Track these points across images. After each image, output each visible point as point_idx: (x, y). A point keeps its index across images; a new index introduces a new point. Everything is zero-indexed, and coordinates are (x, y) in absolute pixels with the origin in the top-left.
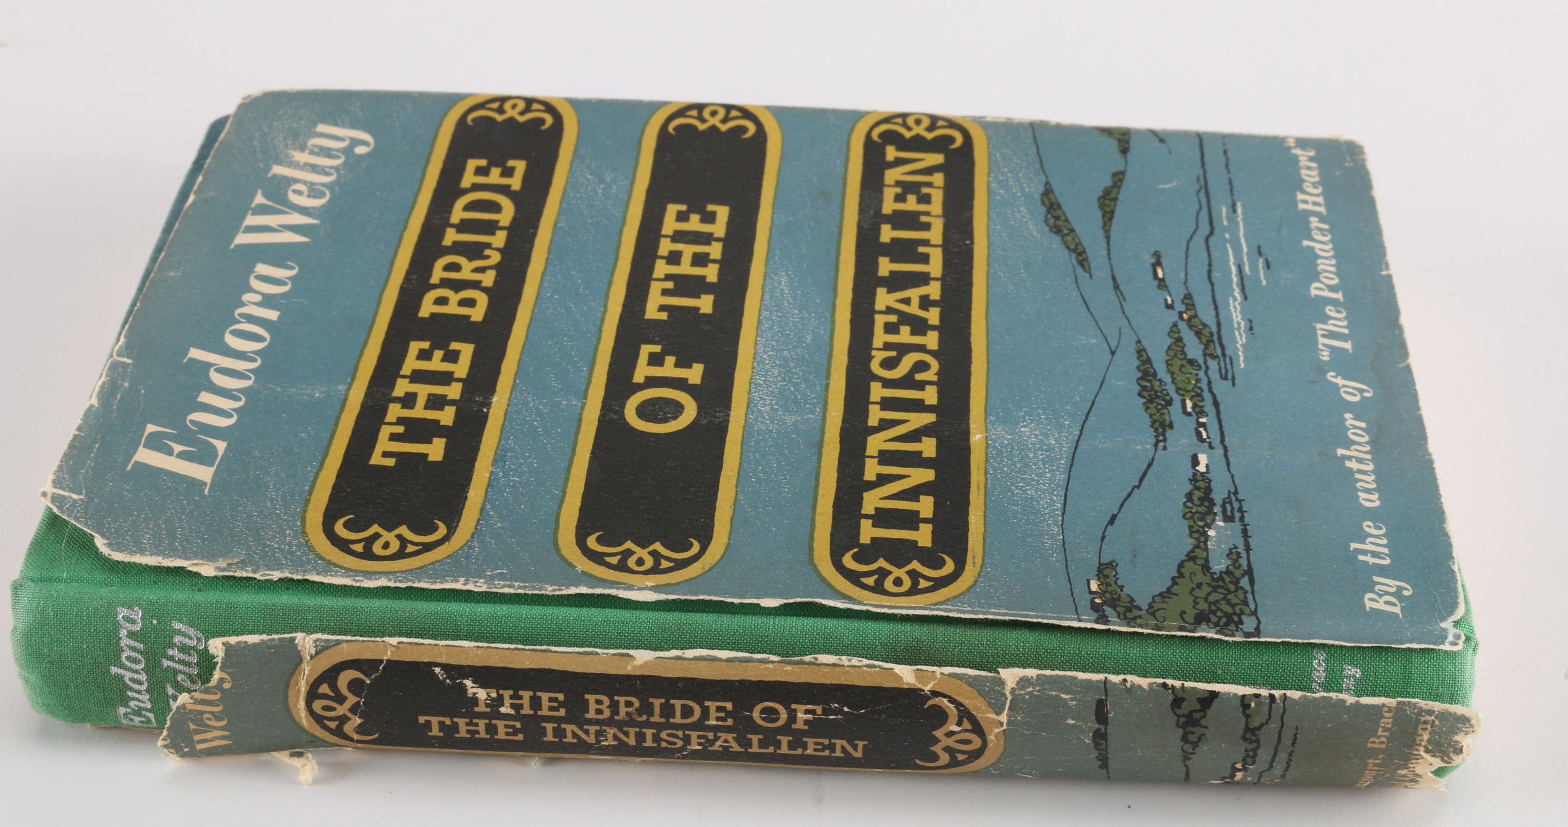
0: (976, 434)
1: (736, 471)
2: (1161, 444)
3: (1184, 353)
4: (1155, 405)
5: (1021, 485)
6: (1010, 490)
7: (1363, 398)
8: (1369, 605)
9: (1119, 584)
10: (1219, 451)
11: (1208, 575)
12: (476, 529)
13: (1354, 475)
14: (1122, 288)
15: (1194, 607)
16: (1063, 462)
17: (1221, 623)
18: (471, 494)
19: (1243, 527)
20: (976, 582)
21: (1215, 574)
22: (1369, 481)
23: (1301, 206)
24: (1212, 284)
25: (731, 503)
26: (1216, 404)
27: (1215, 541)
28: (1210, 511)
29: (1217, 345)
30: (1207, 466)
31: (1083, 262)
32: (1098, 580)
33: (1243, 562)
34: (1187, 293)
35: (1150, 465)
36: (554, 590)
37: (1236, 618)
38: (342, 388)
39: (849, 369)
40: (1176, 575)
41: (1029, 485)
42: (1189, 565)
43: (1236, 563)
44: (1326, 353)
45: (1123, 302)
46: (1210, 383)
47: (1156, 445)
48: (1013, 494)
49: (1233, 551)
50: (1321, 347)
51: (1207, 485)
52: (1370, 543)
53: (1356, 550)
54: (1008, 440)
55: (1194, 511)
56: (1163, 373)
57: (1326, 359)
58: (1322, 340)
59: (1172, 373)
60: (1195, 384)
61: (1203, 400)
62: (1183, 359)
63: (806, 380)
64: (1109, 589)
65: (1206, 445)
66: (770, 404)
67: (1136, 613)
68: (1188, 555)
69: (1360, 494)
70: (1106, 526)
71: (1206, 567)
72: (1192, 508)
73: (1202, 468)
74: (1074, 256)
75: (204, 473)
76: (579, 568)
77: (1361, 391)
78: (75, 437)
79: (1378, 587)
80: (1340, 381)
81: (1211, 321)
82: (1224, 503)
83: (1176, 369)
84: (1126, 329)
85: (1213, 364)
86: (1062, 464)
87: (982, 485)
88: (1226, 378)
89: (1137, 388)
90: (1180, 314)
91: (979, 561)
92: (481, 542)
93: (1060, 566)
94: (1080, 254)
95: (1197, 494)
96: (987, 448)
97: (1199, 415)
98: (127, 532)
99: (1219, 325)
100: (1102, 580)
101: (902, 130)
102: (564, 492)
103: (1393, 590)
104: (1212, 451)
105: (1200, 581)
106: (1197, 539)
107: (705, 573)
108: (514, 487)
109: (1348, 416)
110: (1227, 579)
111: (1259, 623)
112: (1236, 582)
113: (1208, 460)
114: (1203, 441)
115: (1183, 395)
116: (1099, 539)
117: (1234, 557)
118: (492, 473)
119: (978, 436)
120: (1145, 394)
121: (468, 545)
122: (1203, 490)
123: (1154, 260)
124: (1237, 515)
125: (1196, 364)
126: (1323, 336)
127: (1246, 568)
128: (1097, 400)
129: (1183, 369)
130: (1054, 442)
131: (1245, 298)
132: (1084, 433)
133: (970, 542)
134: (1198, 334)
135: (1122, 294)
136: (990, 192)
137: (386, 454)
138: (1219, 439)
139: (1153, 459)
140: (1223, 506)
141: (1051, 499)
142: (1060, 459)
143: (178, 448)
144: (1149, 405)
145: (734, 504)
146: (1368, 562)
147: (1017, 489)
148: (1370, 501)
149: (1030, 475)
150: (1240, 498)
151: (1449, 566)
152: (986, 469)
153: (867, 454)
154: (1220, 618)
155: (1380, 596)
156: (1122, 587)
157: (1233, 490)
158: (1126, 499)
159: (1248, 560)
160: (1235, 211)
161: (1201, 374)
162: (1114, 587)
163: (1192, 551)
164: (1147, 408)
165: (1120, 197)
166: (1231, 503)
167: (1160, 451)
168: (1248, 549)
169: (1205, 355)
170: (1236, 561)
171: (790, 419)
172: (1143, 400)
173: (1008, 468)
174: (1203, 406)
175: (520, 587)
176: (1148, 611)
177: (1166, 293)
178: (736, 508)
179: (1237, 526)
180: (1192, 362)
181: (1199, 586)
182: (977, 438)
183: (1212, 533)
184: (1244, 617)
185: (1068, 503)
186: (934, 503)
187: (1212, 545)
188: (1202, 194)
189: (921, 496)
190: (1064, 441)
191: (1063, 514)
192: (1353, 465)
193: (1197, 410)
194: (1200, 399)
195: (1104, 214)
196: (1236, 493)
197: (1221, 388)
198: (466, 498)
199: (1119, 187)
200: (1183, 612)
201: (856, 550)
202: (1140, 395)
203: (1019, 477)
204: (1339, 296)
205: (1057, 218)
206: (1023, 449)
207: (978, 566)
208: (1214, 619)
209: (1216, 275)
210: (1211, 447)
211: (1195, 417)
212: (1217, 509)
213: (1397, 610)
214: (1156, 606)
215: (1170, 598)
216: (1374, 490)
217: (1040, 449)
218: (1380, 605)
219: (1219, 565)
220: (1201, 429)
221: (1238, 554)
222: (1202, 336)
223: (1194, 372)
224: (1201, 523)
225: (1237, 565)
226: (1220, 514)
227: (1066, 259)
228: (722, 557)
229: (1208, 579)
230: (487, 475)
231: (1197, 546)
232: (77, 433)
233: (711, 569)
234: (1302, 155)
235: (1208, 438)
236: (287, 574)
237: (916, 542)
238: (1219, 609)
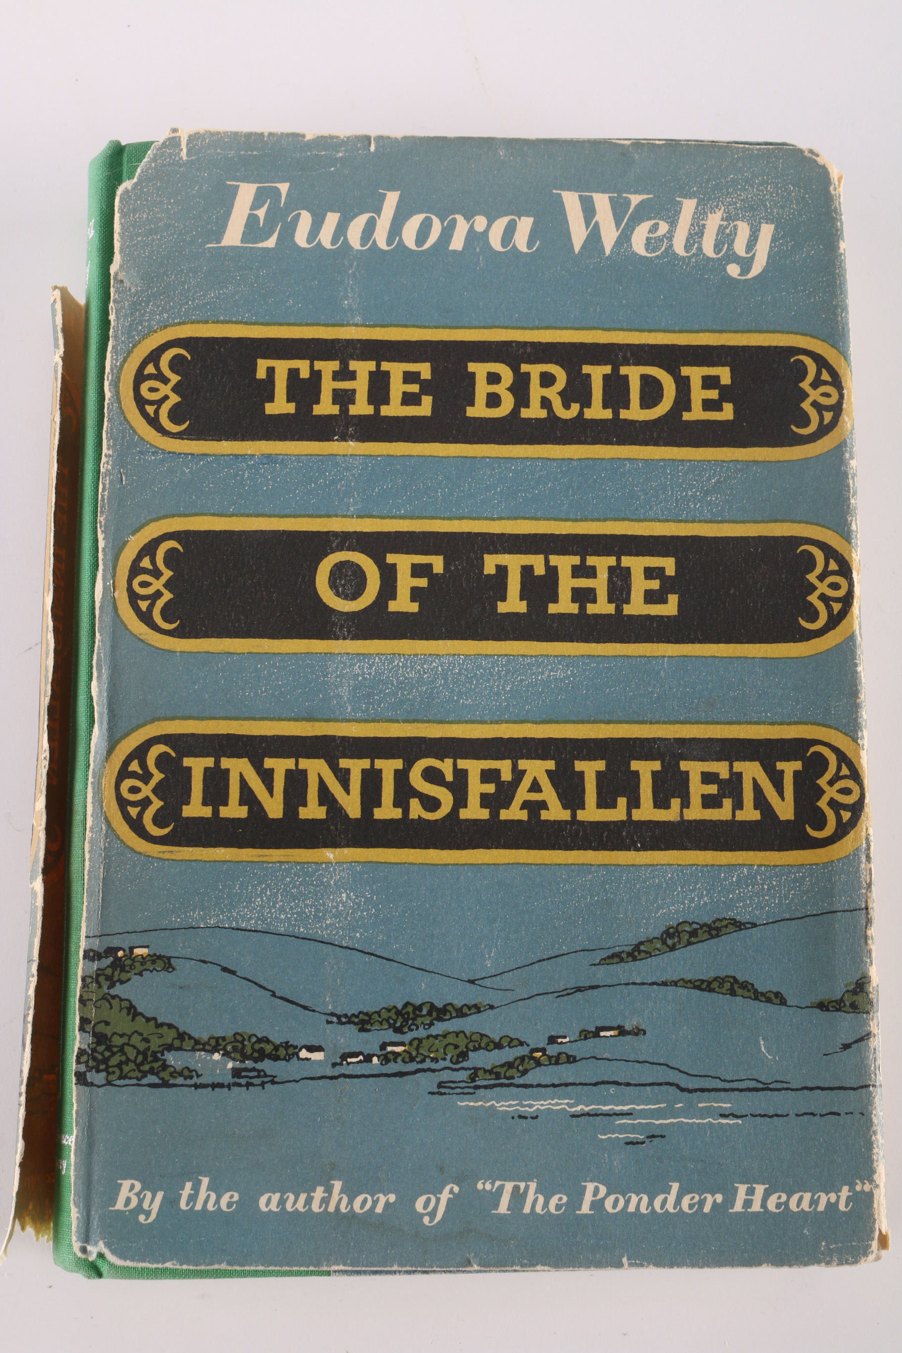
0: (334, 854)
1: (268, 651)
2: (335, 1019)
3: (475, 1049)
4: (395, 1017)
5: (268, 893)
6: (260, 883)
7: (422, 1216)
8: (126, 1184)
9: (144, 973)
10: (329, 1072)
11: (161, 1049)
12: (180, 454)
13: (304, 1192)
14: (579, 995)
15: (115, 1033)
16: (302, 930)
17: (96, 1055)
18: (224, 443)
19: (226, 1084)
20: (140, 853)
21: (163, 1054)
22: (296, 1203)
23: (742, 1189)
24: (596, 1084)
25: (226, 650)
26: (401, 1074)
27: (205, 1058)
28: (244, 1057)
29: (492, 1082)
30: (307, 1059)
31: (616, 957)
32: (149, 955)
33: (180, 1080)
34: (578, 1059)
35: (305, 1008)
36: (100, 522)
37: (102, 1067)
38: (358, 319)
39: (423, 739)
40: (159, 1021)
41: (269, 899)
42: (173, 1033)
43: (175, 1074)
44: (488, 1186)
45: (556, 995)
46: (434, 1071)
47: (332, 1014)
48: (256, 886)
49: (194, 1073)
50: (498, 1183)
51: (282, 1057)
52: (208, 1197)
53: (200, 1182)
54: (328, 882)
55: (246, 1043)
56: (439, 1028)
57: (480, 1186)
58: (509, 1186)
59: (445, 1036)
60: (429, 1057)
61: (403, 1061)
62: (467, 1047)
63: (402, 702)
64: (137, 964)
65: (339, 1060)
66: (364, 673)
67: (105, 985)
68: (185, 1033)
69: (278, 1195)
70: (220, 965)
71: (170, 1048)
72: (249, 1041)
73: (304, 1054)
74: (629, 949)
75: (233, 236)
76: (132, 538)
77: (432, 1214)
78: (262, 134)
79: (149, 1195)
80: (445, 1196)
81: (529, 1078)
82: (259, 1071)
83: (451, 1039)
84: (510, 996)
85: (463, 1075)
86: (299, 929)
87: (265, 859)
88: (440, 1085)
89: (418, 1002)
90: (543, 1050)
91: (167, 856)
92: (163, 460)
93: (165, 923)
94: (630, 954)
95: (268, 1048)
96: (316, 863)
97: (382, 1058)
98: (146, 200)
99: (525, 1086)
100: (148, 959)
101: (828, 776)
102: (232, 515)
103: (146, 1206)
104: (330, 1066)
105: (152, 1041)
106: (208, 1043)
107: (136, 636)
108: (236, 475)
109: (392, 1198)
110: (156, 1065)
111: (99, 1087)
112: (152, 1071)
113: (315, 1061)
114: (344, 1057)
115: (411, 1044)
116: (203, 958)
117: (186, 1073)
118: (253, 455)
119: (332, 856)
120: (410, 1009)
121: (156, 450)
122: (274, 1052)
123: (628, 1027)
124: (243, 1081)
125: (460, 1060)
126: (516, 1188)
127: (171, 1082)
128: (396, 964)
129: (451, 1047)
130: (328, 922)
131: (573, 1116)
132: (344, 950)
133: (190, 849)
134: (510, 1065)
135: (568, 994)
136: (731, 867)
137: (271, 371)
138: (347, 1073)
139: (314, 1011)
140: (254, 1069)
141: (251, 918)
142: (306, 928)
143: (261, 213)
144: (394, 1011)
145: (225, 653)
146: (183, 1189)
147: (262, 889)
148: (269, 1202)
149: (281, 901)
150: (266, 1086)
151: (172, 1260)
152: (287, 862)
153: (300, 759)
154: (102, 1054)
155: (138, 1194)
156: (141, 974)
157: (276, 1079)
158: (256, 983)
159: (182, 1085)
160: (723, 1116)
161: (442, 1064)
162: (139, 967)
163: (190, 1037)
164: (389, 1010)
165: (738, 999)
166: (258, 1077)
167: (324, 1017)
168: (196, 1086)
169: (476, 1070)
170: (181, 1074)
171: (344, 692)
172: (400, 1007)
173: (291, 882)
174: (396, 1062)
175: (103, 496)
176: (108, 994)
177: (576, 1037)
178: (221, 655)
179: (228, 1079)
180: (464, 1056)
181: (146, 1040)
182: (330, 854)
183: (217, 1056)
184: (104, 1074)
185: (247, 933)
186: (239, 819)
187: (200, 1056)
188: (752, 1084)
189: (246, 807)
190: (331, 931)
191: (233, 929)
192: (319, 1193)
193: (391, 1056)
194: (407, 1060)
195: (709, 983)
196: (273, 1082)
197: (428, 1081)
198: (220, 440)
199: (756, 999)
200: (107, 1023)
201: (174, 755)
202: (407, 1004)
203: (278, 890)
204: (585, 1209)
205: (694, 933)
206: (316, 895)
207: (161, 855)
208: (101, 1048)
209: (612, 1089)
210: (334, 1065)
211: (379, 1053)
212: (249, 1064)
213: (120, 1205)
214: (115, 1002)
215: (128, 1014)
216: (284, 1208)
217: (317, 911)
218: (124, 1193)
219: (172, 1059)
220: (361, 1057)
221: (191, 1077)
222: (506, 1068)
223: (448, 1057)
224: (229, 1048)
225: (175, 1075)
226: (243, 1066)
227: (625, 939)
228: (157, 648)
229: (154, 1047)
230: (249, 452)
231: (197, 1042)
232: (266, 134)
233: (142, 641)
234: (838, 1197)
235: (349, 1064)
236: (112, 323)
237: (188, 803)
238: (113, 1054)
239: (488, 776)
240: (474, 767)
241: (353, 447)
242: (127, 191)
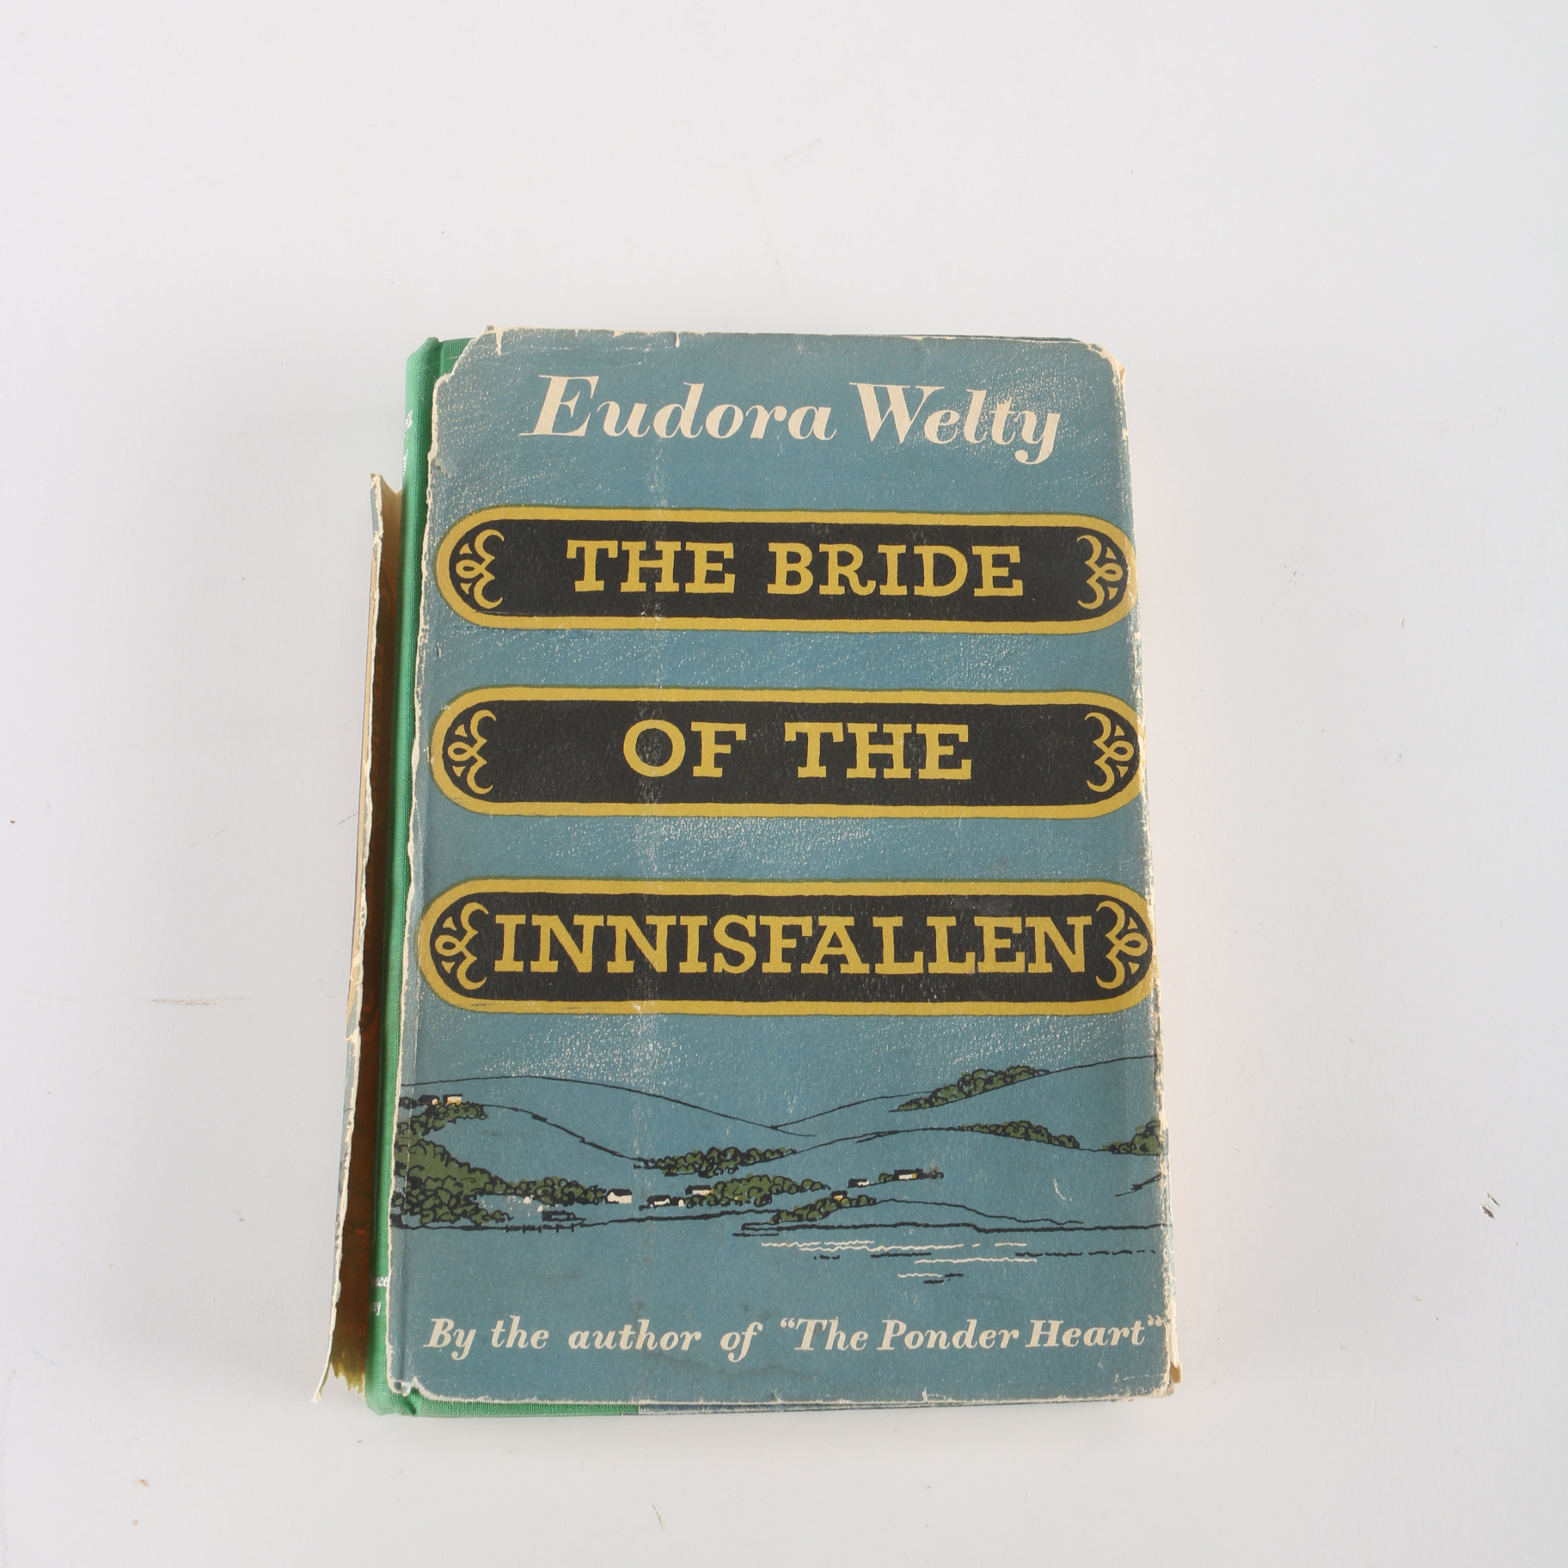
0: (642, 1006)
1: (578, 814)
2: (642, 1164)
3: (778, 1192)
4: (700, 1162)
5: (578, 1043)
6: (570, 1034)
7: (727, 1353)
8: (439, 1322)
9: (457, 1120)
10: (637, 1214)
11: (473, 1193)
12: (494, 629)
13: (612, 1330)
14: (878, 1140)
15: (429, 1178)
16: (610, 1079)
17: (410, 1198)
18: (536, 619)
19: (536, 1227)
20: (454, 1006)
21: (475, 1198)
22: (604, 1341)
23: (1038, 1325)
24: (895, 1226)
25: (538, 813)
26: (706, 1217)
27: (517, 1202)
28: (555, 1201)
29: (795, 1224)
30: (615, 1202)
31: (915, 1104)
32: (462, 1103)
33: (492, 1223)
34: (877, 1201)
35: (613, 1153)
36: (417, 693)
37: (417, 1210)
38: (664, 503)
39: (727, 897)
40: (472, 1167)
41: (578, 1050)
42: (485, 1178)
43: (487, 1217)
44: (791, 1324)
45: (857, 1140)
46: (738, 1213)
47: (640, 1159)
48: (565, 1036)
49: (505, 1216)
50: (801, 1321)
51: (591, 1200)
52: (519, 1335)
53: (511, 1321)
54: (636, 1033)
55: (556, 1187)
56: (743, 1172)
57: (783, 1324)
58: (811, 1324)
59: (749, 1180)
60: (733, 1199)
61: (709, 1204)
62: (770, 1190)
63: (706, 862)
64: (451, 1112)
65: (646, 1204)
66: (670, 835)
67: (420, 1131)
68: (497, 1178)
69: (587, 1334)
70: (531, 1113)
71: (482, 1192)
72: (559, 1185)
73: (612, 1197)
74: (927, 1096)
75: (545, 425)
76: (447, 708)
77: (737, 1351)
78: (573, 331)
79: (462, 1333)
80: (750, 1333)
81: (831, 1220)
82: (569, 1214)
83: (755, 1183)
84: (812, 1142)
85: (767, 1217)
86: (607, 1078)
87: (574, 1011)
88: (744, 1227)
89: (723, 1147)
90: (844, 1193)
91: (480, 1009)
92: (477, 635)
93: (478, 1073)
94: (927, 1101)
95: (578, 1192)
96: (624, 1015)
97: (688, 1201)
98: (463, 392)
99: (827, 1228)
100: (461, 1107)
101: (1117, 929)
102: (543, 686)
103: (458, 1343)
104: (637, 1209)
105: (465, 1186)
106: (519, 1187)
107: (450, 800)
108: (547, 648)
109: (698, 1336)
110: (469, 1209)
111: (414, 1229)
112: (464, 1214)
113: (622, 1204)
114: (651, 1200)
115: (716, 1187)
116: (515, 1106)
117: (498, 1216)
118: (564, 630)
119: (639, 1008)
120: (715, 1154)
121: (471, 625)
122: (583, 1196)
123: (926, 1171)
124: (553, 1224)
125: (764, 1202)
126: (819, 1326)
127: (483, 1225)
128: (701, 1111)
129: (755, 1191)
130: (635, 1071)
131: (874, 1256)
132: (650, 1097)
133: (503, 1002)
134: (812, 1207)
135: (868, 1139)
136: (1025, 1017)
137: (581, 551)
138: (654, 1215)
139: (622, 1156)
140: (563, 1213)
141: (561, 1068)
142: (614, 1076)
143: (572, 404)
144: (699, 1156)
145: (537, 816)
146: (495, 1327)
147: (571, 1040)
148: (578, 1340)
149: (590, 1051)
150: (575, 1228)
151: (484, 1395)
152: (596, 1014)
153: (608, 916)
154: (417, 1197)
155: (451, 1332)
156: (454, 1121)
157: (585, 1222)
158: (566, 1130)
159: (494, 1228)
160: (1019, 1255)
161: (746, 1207)
162: (452, 1115)
163: (502, 1182)
164: (694, 1155)
165: (1033, 1143)
166: (568, 1219)
167: (632, 1163)
168: (508, 1229)
169: (779, 1212)
170: (493, 1217)
171: (651, 852)
172: (705, 1152)
173: (599, 1033)
174: (701, 1205)
175: (420, 668)
176: (423, 1140)
177: (876, 1180)
178: (532, 818)
179: (539, 1222)
180: (767, 1199)
181: (460, 1185)
182: (637, 1006)
183: (527, 1200)
184: (419, 1217)
185: (558, 1082)
186: (550, 973)
187: (511, 1200)
188: (1047, 1224)
189: (557, 962)
190: (639, 1080)
191: (543, 1078)
192: (627, 1331)
193: (696, 1200)
194: (712, 1203)
195: (1005, 1128)
196: (582, 1225)
197: (732, 1224)
198: (532, 616)
199: (1050, 1142)
200: (422, 1168)
201: (487, 912)
202: (712, 1149)
203: (587, 1041)
204: (886, 1345)
205: (989, 1081)
206: (624, 1045)
207: (474, 1008)
208: (415, 1192)
209: (911, 1230)
210: (642, 1208)
211: (685, 1196)
212: (559, 1207)
213: (433, 1343)
214: (430, 1148)
215: (442, 1160)
216: (593, 1346)
217: (625, 1060)
218: (437, 1331)
219: (484, 1202)
220: (667, 1201)
221: (503, 1220)
222: (808, 1210)
223: (752, 1200)
224: (539, 1192)
225: (487, 1218)
226: (553, 1209)
227: (923, 1087)
228: (471, 811)
229: (467, 1192)
230: (560, 627)
231: (508, 1186)
232: (577, 331)
233: (457, 804)
234: (1131, 1332)
235: (655, 1207)
236: (430, 507)
237: (501, 959)
238: (427, 1198)
239: (789, 932)
240: (776, 923)
241: (659, 622)
242: (444, 384)
